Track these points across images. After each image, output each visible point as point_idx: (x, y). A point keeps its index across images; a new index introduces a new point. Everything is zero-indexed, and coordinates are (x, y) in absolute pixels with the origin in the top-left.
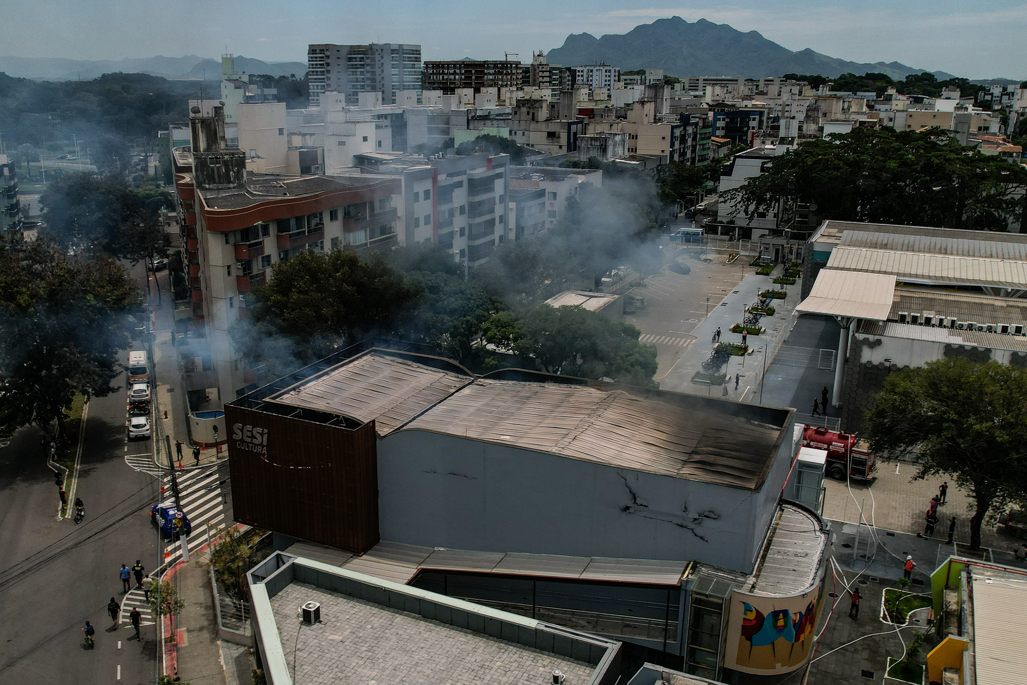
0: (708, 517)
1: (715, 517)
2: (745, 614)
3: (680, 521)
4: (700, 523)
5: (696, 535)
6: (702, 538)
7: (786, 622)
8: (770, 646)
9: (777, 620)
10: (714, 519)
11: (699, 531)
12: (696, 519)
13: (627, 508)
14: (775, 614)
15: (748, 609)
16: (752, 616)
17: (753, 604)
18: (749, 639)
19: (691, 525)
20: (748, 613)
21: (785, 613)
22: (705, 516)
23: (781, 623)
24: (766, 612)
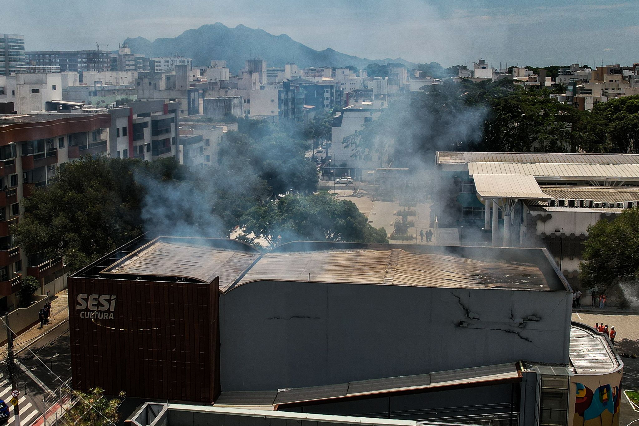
0: (531, 320)
1: (536, 319)
2: (578, 393)
3: (506, 328)
4: (525, 327)
5: (521, 338)
6: (527, 339)
7: (608, 396)
8: (599, 418)
9: (602, 394)
10: (538, 321)
11: (524, 334)
12: (521, 324)
13: (461, 323)
14: (601, 389)
15: (579, 388)
16: (583, 394)
17: (584, 383)
18: (582, 414)
19: (517, 330)
20: (581, 392)
21: (608, 387)
22: (529, 320)
23: (605, 397)
24: (594, 388)
